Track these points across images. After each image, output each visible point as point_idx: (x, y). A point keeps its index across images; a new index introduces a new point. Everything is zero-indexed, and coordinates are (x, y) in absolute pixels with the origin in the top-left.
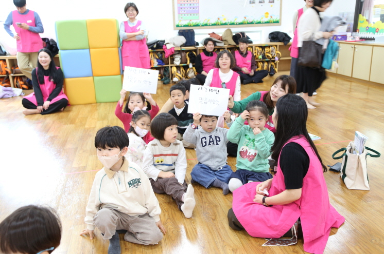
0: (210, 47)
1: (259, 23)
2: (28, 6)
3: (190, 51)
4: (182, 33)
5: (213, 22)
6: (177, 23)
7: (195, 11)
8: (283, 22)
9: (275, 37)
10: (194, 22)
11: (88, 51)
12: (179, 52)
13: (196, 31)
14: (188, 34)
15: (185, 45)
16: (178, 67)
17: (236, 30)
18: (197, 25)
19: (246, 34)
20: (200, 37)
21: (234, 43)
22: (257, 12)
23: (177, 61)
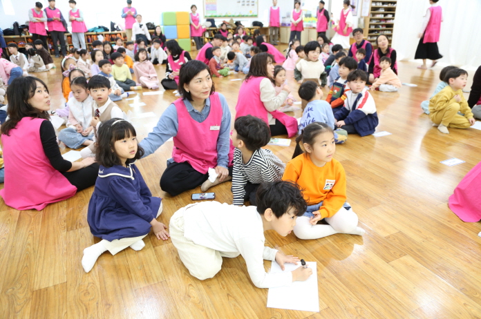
0: (224, 27)
1: (247, 16)
2: (132, 5)
3: (214, 30)
4: (208, 20)
5: (224, 14)
6: (206, 15)
7: (214, 9)
8: (259, 16)
9: (255, 24)
10: (214, 15)
11: (175, 27)
12: (208, 31)
13: (216, 20)
14: (212, 21)
15: (211, 27)
16: (208, 38)
17: (235, 20)
18: (216, 17)
19: (242, 23)
20: (218, 23)
21: (235, 26)
22: (246, 10)
23: (207, 35)
